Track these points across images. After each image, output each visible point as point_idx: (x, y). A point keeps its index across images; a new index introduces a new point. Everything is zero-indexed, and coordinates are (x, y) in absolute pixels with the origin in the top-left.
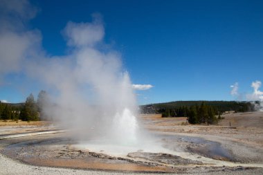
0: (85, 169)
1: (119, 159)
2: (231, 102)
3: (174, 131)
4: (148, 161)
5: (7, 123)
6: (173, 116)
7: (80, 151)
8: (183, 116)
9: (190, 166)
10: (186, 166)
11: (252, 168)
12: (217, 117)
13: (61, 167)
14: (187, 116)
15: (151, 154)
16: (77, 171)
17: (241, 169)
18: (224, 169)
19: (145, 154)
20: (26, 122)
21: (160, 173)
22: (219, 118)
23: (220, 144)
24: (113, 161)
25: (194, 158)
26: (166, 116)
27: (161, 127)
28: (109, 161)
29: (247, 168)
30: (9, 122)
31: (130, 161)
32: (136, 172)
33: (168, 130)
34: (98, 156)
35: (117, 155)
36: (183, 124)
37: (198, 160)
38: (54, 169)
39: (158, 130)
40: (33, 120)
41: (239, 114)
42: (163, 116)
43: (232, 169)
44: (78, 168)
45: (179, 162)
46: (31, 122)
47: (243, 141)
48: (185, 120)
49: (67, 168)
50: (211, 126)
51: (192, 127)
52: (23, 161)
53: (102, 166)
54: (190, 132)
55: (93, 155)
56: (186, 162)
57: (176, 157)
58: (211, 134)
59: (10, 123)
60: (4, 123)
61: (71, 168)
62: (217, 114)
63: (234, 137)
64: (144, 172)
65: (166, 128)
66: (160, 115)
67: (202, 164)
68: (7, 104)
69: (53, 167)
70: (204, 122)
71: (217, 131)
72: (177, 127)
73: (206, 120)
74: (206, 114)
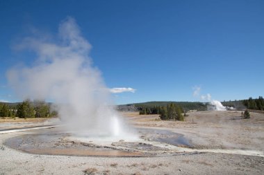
0: (78, 156)
1: (105, 147)
2: (194, 103)
3: (149, 125)
4: (128, 149)
5: (5, 120)
6: (148, 114)
7: (73, 142)
8: (156, 114)
9: (159, 151)
10: (157, 152)
11: (204, 153)
12: (183, 114)
13: (57, 155)
14: (160, 113)
15: (130, 143)
16: (72, 157)
17: (196, 153)
18: (184, 154)
19: (126, 143)
20: (23, 119)
21: (137, 157)
22: (185, 115)
23: (183, 135)
24: (100, 149)
25: (162, 146)
26: (143, 114)
27: (139, 123)
28: (97, 149)
29: (201, 153)
31: (113, 149)
32: (118, 157)
33: (144, 125)
34: (88, 145)
35: (103, 145)
36: (156, 120)
37: (167, 147)
38: (52, 156)
39: (137, 124)
41: (200, 113)
42: (140, 114)
43: (190, 154)
44: (72, 155)
45: (151, 149)
46: (28, 119)
47: (200, 133)
48: (157, 116)
49: (63, 155)
50: (178, 122)
51: (163, 122)
52: (24, 151)
53: (91, 153)
54: (161, 126)
55: (84, 144)
56: (157, 149)
57: (150, 145)
58: (178, 128)
59: (8, 120)
60: (3, 120)
61: (66, 155)
62: (183, 112)
63: (194, 131)
64: (125, 157)
65: (143, 123)
66: (138, 113)
67: (168, 150)
68: (5, 103)
69: (51, 154)
70: (173, 119)
71: (182, 126)
72: (151, 123)
73: (174, 117)
74: (174, 112)
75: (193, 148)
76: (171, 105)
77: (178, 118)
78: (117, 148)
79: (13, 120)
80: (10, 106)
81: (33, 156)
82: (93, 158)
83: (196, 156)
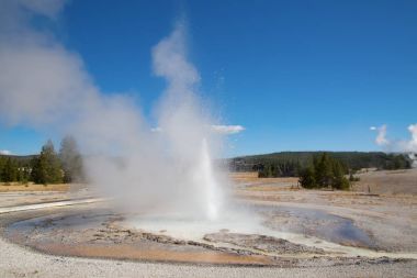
0: (136, 260)
1: (190, 243)
2: (371, 153)
3: (278, 199)
4: (237, 248)
5: (9, 187)
6: (275, 176)
7: (129, 232)
8: (292, 176)
9: (304, 255)
10: (298, 256)
11: (405, 261)
12: (348, 177)
13: (97, 258)
14: (300, 175)
15: (241, 236)
16: (124, 263)
17: (386, 261)
18: (359, 261)
19: (232, 236)
20: (41, 186)
21: (256, 266)
22: (351, 179)
23: (352, 221)
24: (181, 247)
25: (309, 243)
26: (266, 176)
28: (175, 247)
29: (397, 261)
30: (13, 186)
31: (208, 247)
32: (217, 265)
33: (269, 198)
34: (157, 239)
35: (187, 237)
36: (292, 188)
37: (318, 246)
38: (86, 261)
40: (52, 182)
41: (383, 174)
42: (261, 176)
43: (372, 262)
44: (124, 259)
45: (285, 250)
46: (50, 186)
47: (389, 217)
48: (295, 181)
49: (107, 258)
50: (337, 192)
51: (307, 193)
52: (35, 248)
53: (163, 256)
54: (303, 201)
55: (149, 237)
56: (298, 249)
57: (281, 242)
58: (338, 205)
59: (15, 188)
60: (5, 188)
61: (114, 259)
62: (347, 173)
63: (377, 210)
64: (231, 265)
65: (265, 194)
66: (256, 174)
67: (322, 252)
68: (9, 157)
69: (85, 257)
70: (326, 186)
71: (347, 200)
72: (282, 194)
73: (330, 181)
74: (330, 173)
75: (377, 249)
76: (323, 159)
77: (339, 185)
78: (216, 245)
79: (23, 187)
80: (20, 161)
81: (49, 259)
82: (166, 266)
83: (385, 267)
